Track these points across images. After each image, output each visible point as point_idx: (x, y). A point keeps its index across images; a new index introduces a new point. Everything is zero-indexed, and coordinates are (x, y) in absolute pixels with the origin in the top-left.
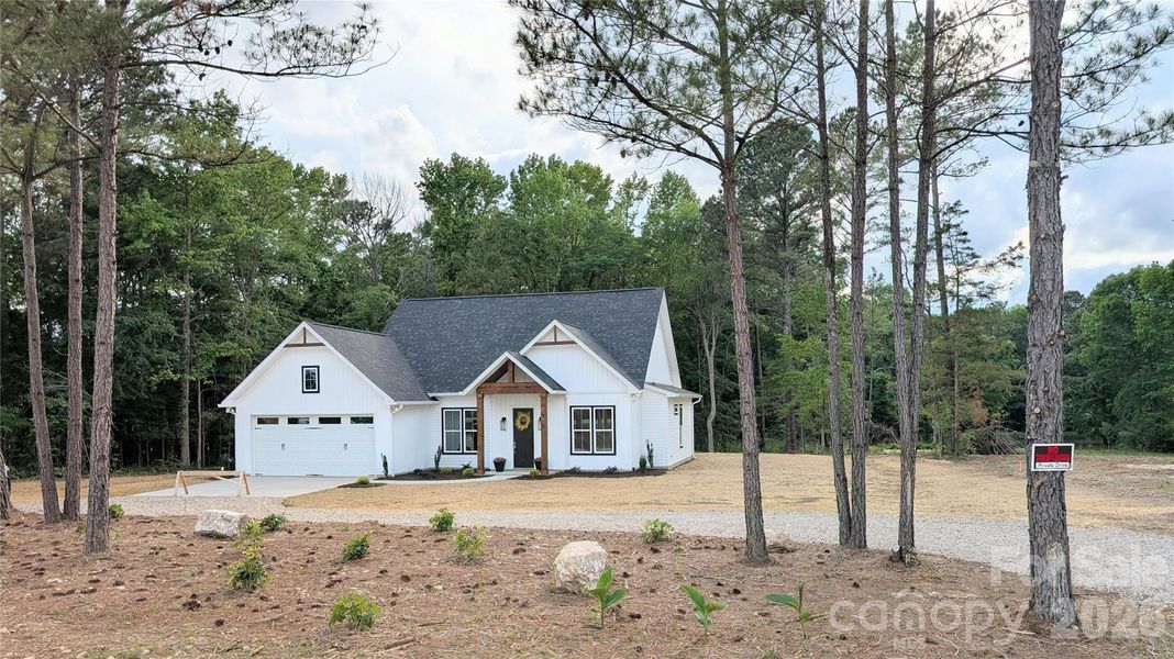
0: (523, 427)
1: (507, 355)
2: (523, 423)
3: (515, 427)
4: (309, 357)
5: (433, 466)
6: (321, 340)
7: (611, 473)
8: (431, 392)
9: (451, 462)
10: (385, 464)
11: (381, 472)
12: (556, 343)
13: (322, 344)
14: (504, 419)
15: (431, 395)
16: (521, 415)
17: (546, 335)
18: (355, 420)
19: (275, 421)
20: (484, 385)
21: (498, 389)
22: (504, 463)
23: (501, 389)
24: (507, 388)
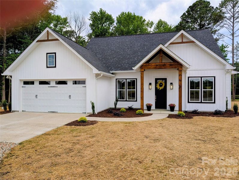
0: (161, 88)
1: (161, 46)
2: (161, 86)
3: (156, 88)
4: (50, 47)
5: (114, 107)
6: (57, 37)
7: (217, 113)
8: (111, 71)
9: (123, 105)
10: (93, 107)
11: (91, 111)
12: (182, 42)
13: (57, 40)
14: (150, 84)
15: (111, 72)
16: (159, 82)
17: (177, 38)
18: (75, 82)
19: (32, 83)
20: (145, 64)
21: (153, 66)
22: (151, 106)
23: (155, 66)
24: (159, 66)
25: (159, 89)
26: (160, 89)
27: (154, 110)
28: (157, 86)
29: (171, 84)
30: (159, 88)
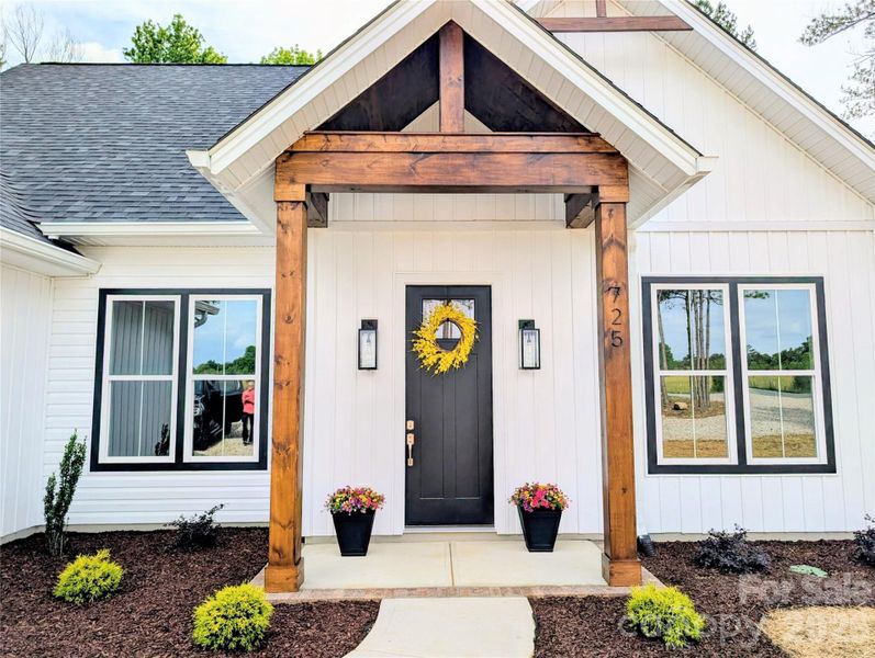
0: (447, 360)
2: (447, 344)
3: (413, 360)
14: (367, 328)
20: (317, 143)
21: (387, 159)
22: (371, 513)
23: (407, 161)
24: (433, 159)
25: (436, 365)
26: (443, 367)
27: (394, 538)
28: (417, 347)
29: (526, 325)
30: (431, 360)
